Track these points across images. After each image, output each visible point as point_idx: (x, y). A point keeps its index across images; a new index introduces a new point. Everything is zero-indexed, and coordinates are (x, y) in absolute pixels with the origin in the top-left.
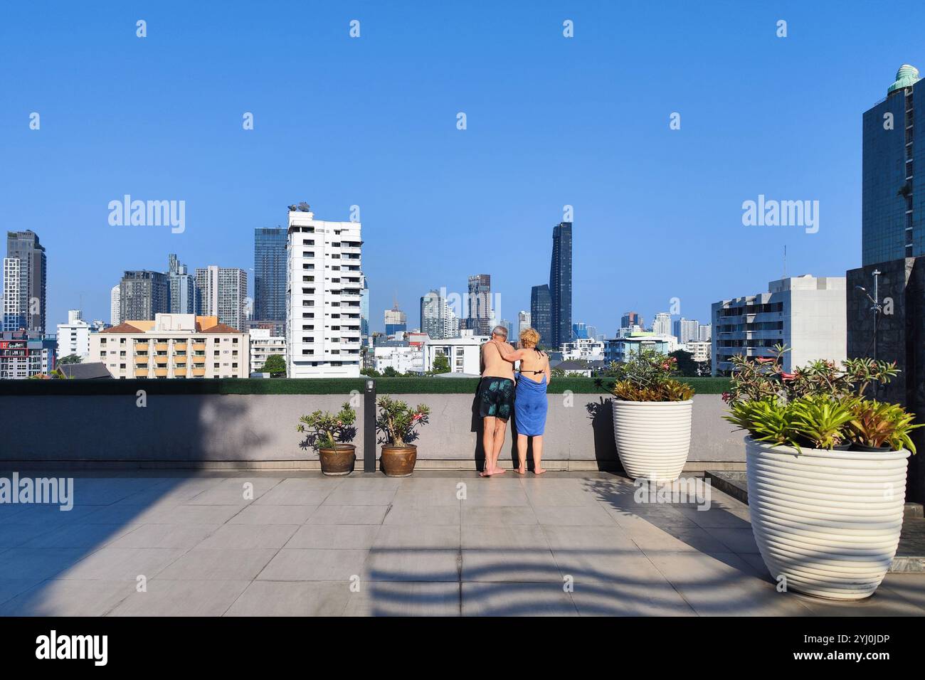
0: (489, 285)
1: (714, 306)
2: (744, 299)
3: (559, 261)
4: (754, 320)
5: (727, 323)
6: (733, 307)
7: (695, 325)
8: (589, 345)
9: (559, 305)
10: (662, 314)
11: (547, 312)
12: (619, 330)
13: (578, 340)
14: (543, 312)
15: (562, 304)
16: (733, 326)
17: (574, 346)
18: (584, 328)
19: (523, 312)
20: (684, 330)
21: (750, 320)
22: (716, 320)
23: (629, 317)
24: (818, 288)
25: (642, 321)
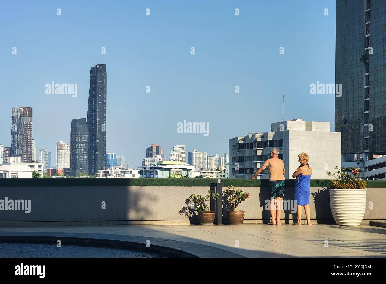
0: (32, 117)
1: (231, 141)
2: (254, 136)
3: (96, 98)
4: (262, 153)
5: (241, 155)
6: (247, 142)
7: (204, 156)
8: (122, 172)
9: (96, 136)
10: (178, 146)
11: (84, 143)
12: (144, 159)
13: (113, 168)
14: (82, 142)
15: (98, 136)
16: (246, 157)
17: (109, 172)
18: (115, 157)
19: (61, 142)
20: (196, 160)
21: (259, 153)
22: (232, 152)
23: (152, 148)
24: (306, 130)
25: (162, 152)
